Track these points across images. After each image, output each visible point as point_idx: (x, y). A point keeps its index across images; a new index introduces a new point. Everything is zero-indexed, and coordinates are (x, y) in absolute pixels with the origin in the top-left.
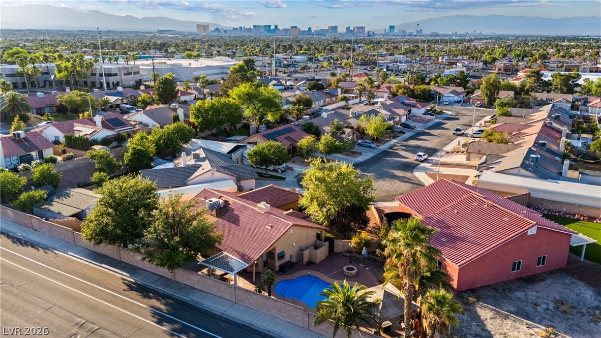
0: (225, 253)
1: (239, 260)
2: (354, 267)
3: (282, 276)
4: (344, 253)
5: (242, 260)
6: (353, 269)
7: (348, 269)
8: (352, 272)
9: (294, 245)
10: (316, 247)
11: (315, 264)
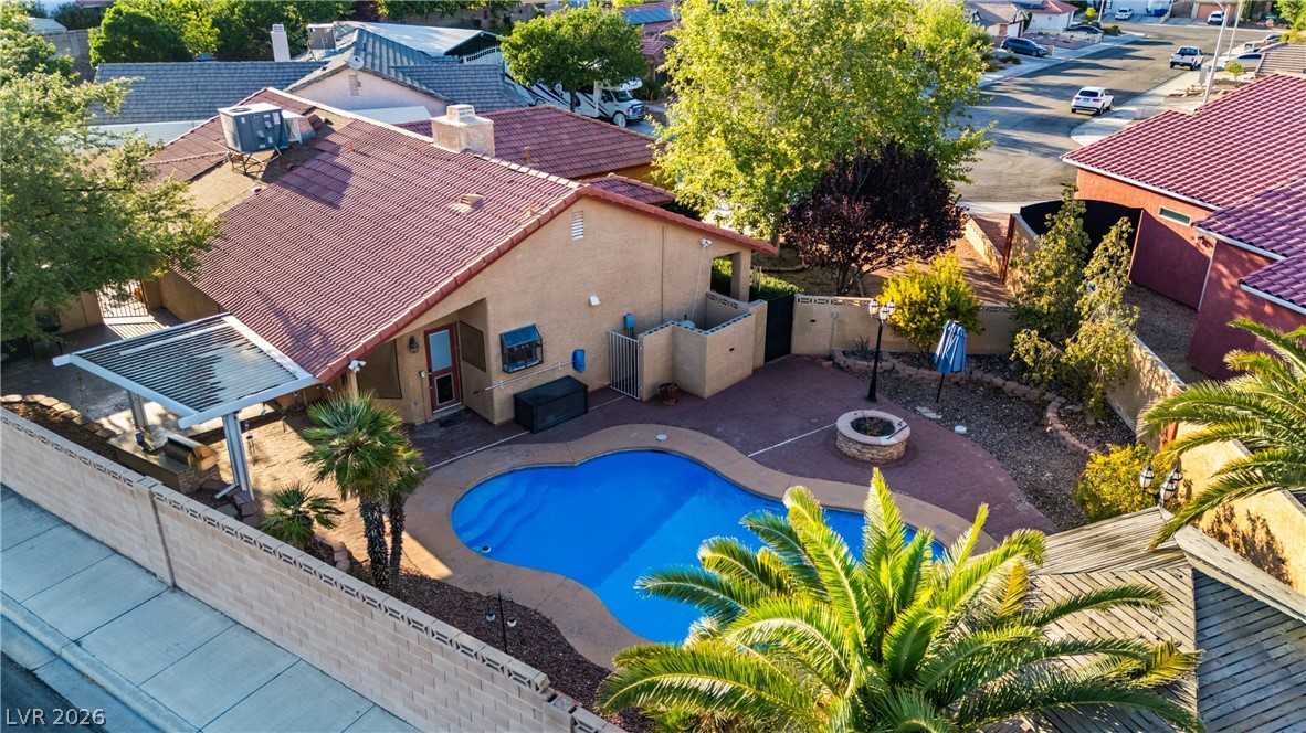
0: (231, 321)
1: (275, 353)
2: (895, 420)
3: (521, 447)
4: (840, 359)
5: (289, 352)
6: (887, 428)
7: (858, 425)
8: (883, 440)
9: (595, 301)
10: (706, 322)
11: (697, 398)
